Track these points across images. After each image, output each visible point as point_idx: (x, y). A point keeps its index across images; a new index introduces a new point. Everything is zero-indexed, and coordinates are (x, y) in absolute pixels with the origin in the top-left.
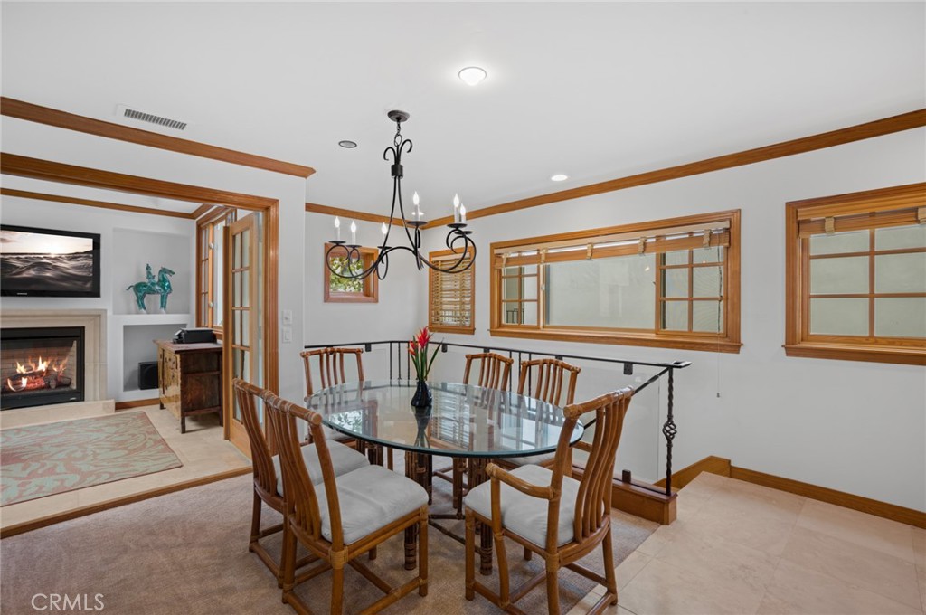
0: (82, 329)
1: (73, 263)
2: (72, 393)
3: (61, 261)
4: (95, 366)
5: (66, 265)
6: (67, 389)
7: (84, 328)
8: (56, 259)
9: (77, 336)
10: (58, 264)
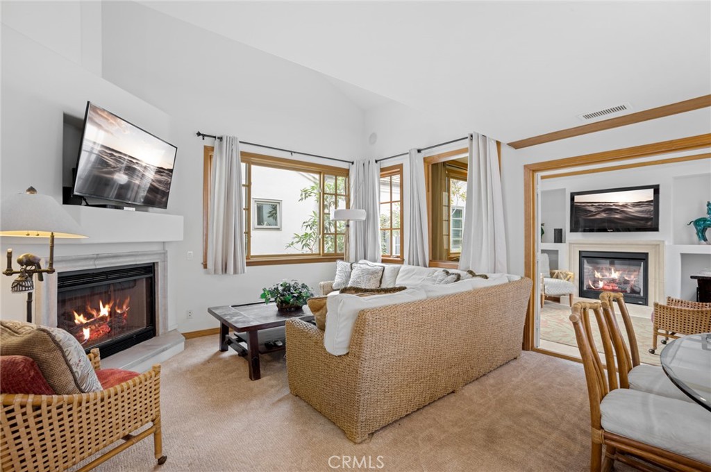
0: (647, 254)
1: (637, 209)
2: (641, 298)
3: (627, 208)
4: (655, 282)
5: (631, 210)
6: (637, 295)
7: (647, 253)
8: (623, 206)
9: (644, 259)
10: (625, 209)
